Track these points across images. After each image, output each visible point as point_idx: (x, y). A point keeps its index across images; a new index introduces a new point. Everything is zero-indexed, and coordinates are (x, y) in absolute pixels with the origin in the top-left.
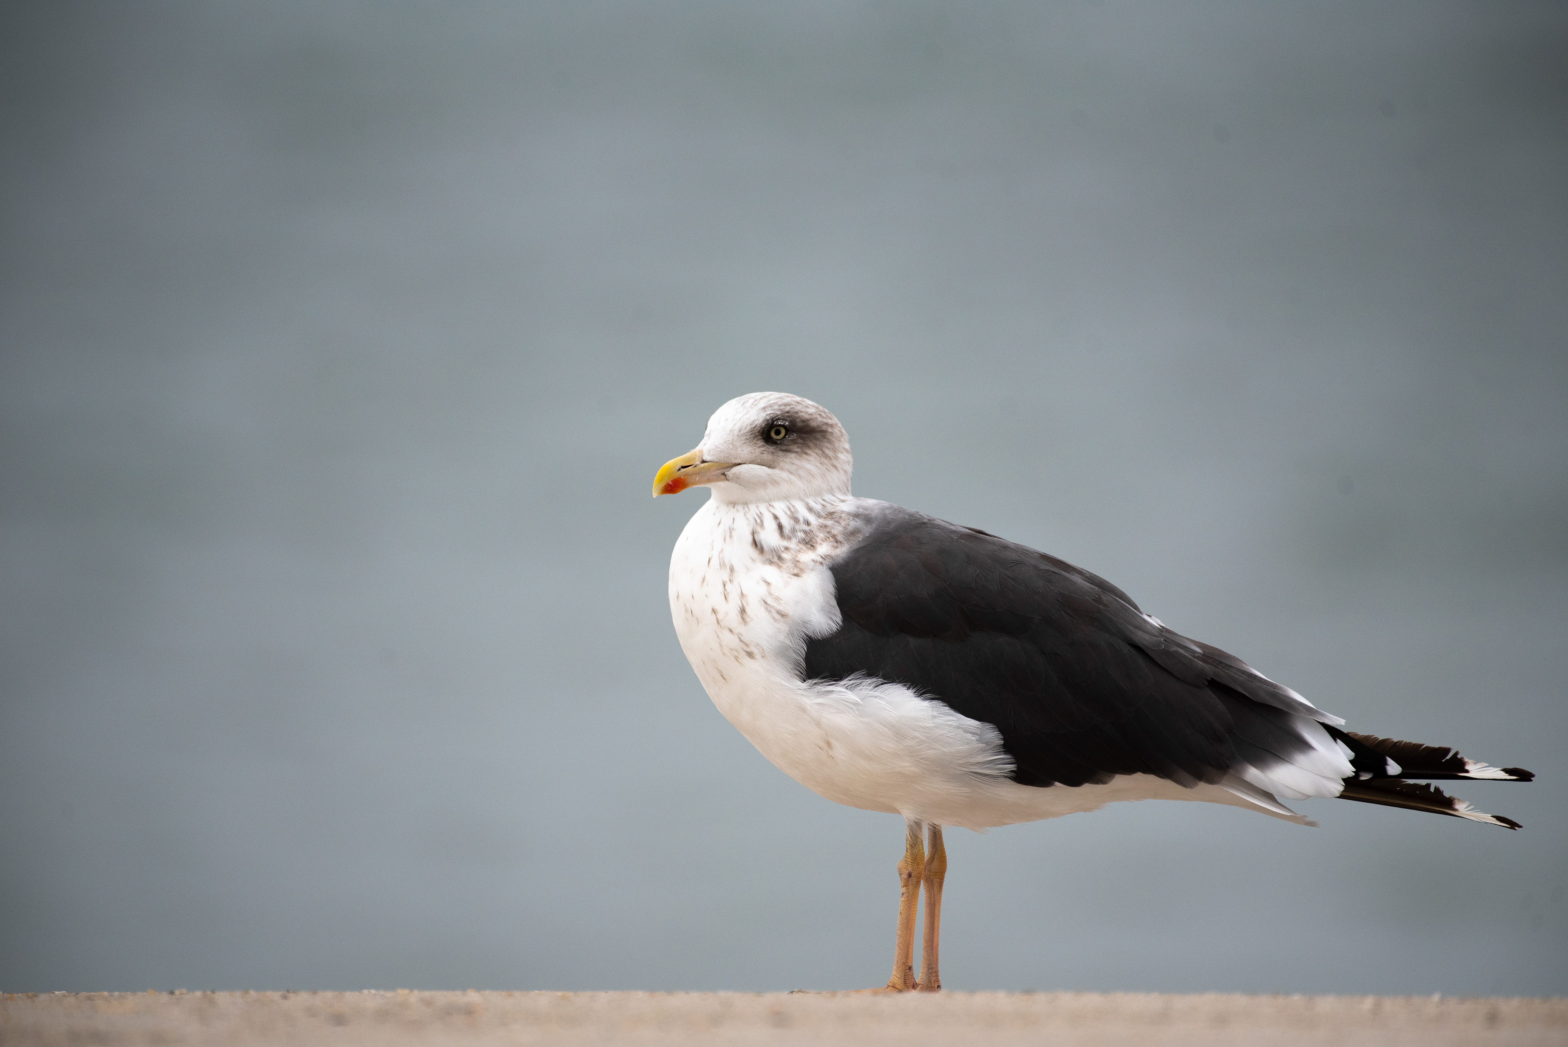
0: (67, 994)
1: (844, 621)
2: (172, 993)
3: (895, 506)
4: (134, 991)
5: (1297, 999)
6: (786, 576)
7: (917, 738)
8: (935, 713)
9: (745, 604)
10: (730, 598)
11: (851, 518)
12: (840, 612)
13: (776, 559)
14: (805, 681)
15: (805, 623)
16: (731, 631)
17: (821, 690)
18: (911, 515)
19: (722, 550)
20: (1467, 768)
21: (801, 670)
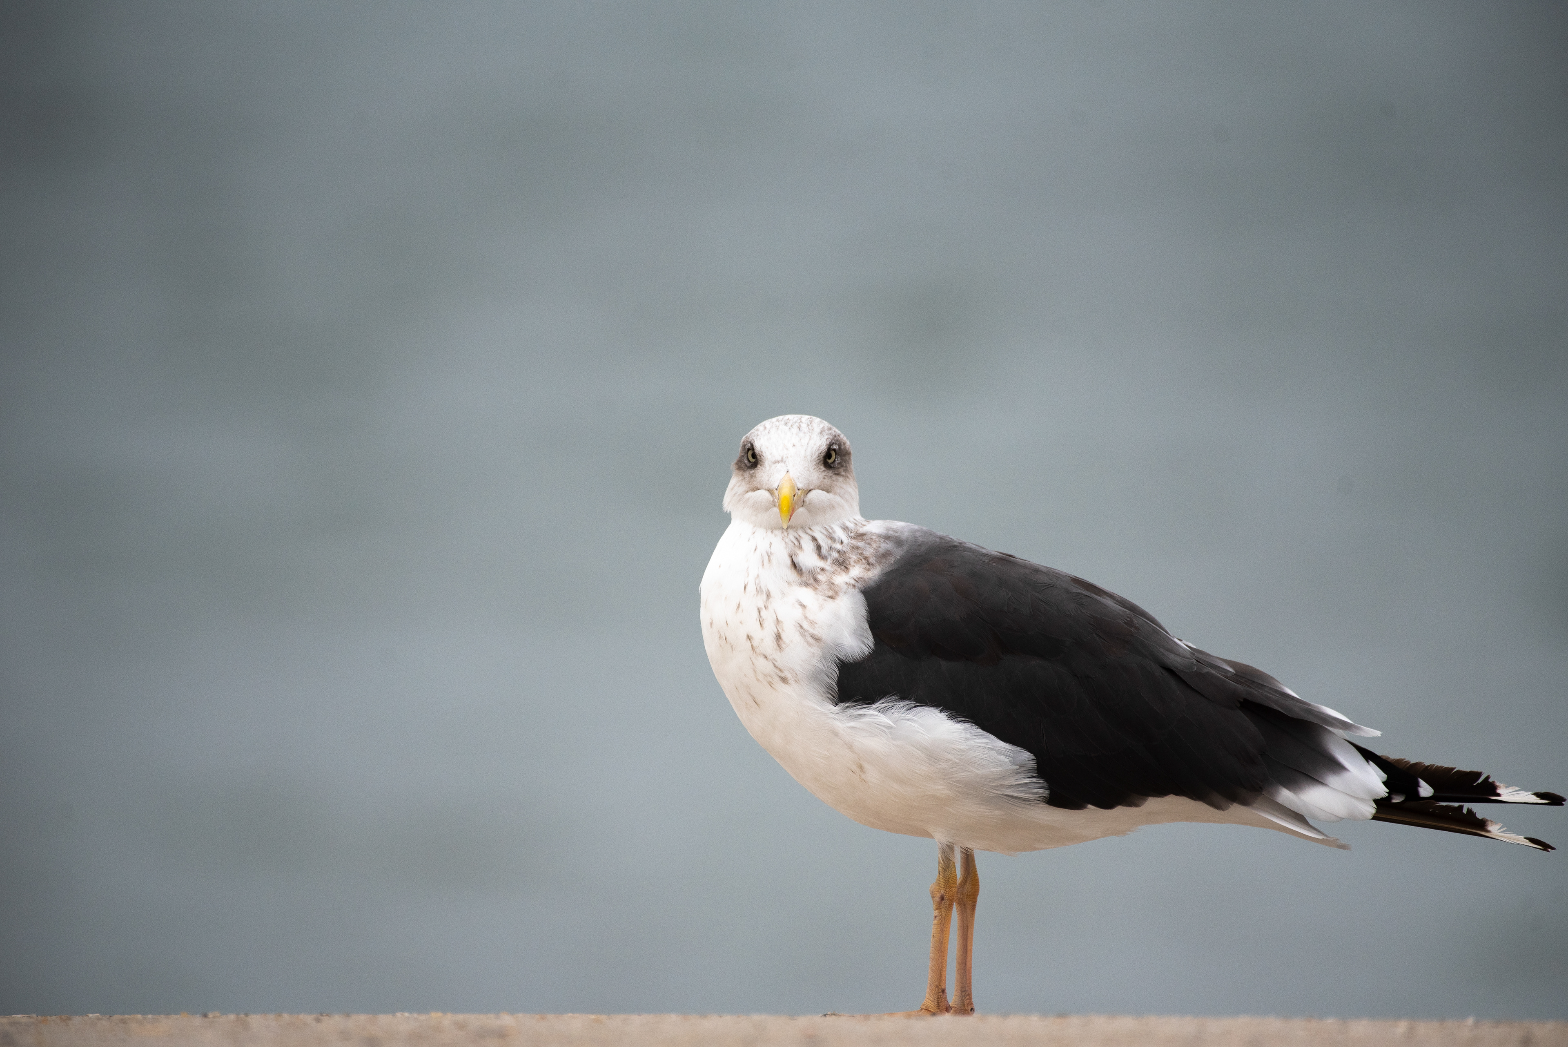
0: (100, 1017)
1: (877, 643)
2: (205, 1016)
3: (925, 529)
4: (167, 1013)
5: (1330, 1022)
6: (821, 598)
7: (950, 760)
8: (968, 736)
9: (780, 631)
10: (765, 625)
11: (882, 540)
12: (872, 636)
13: (811, 581)
14: (837, 705)
15: (838, 646)
16: (766, 657)
17: (853, 714)
18: (941, 538)
19: (758, 576)
20: (1499, 791)
21: (833, 694)
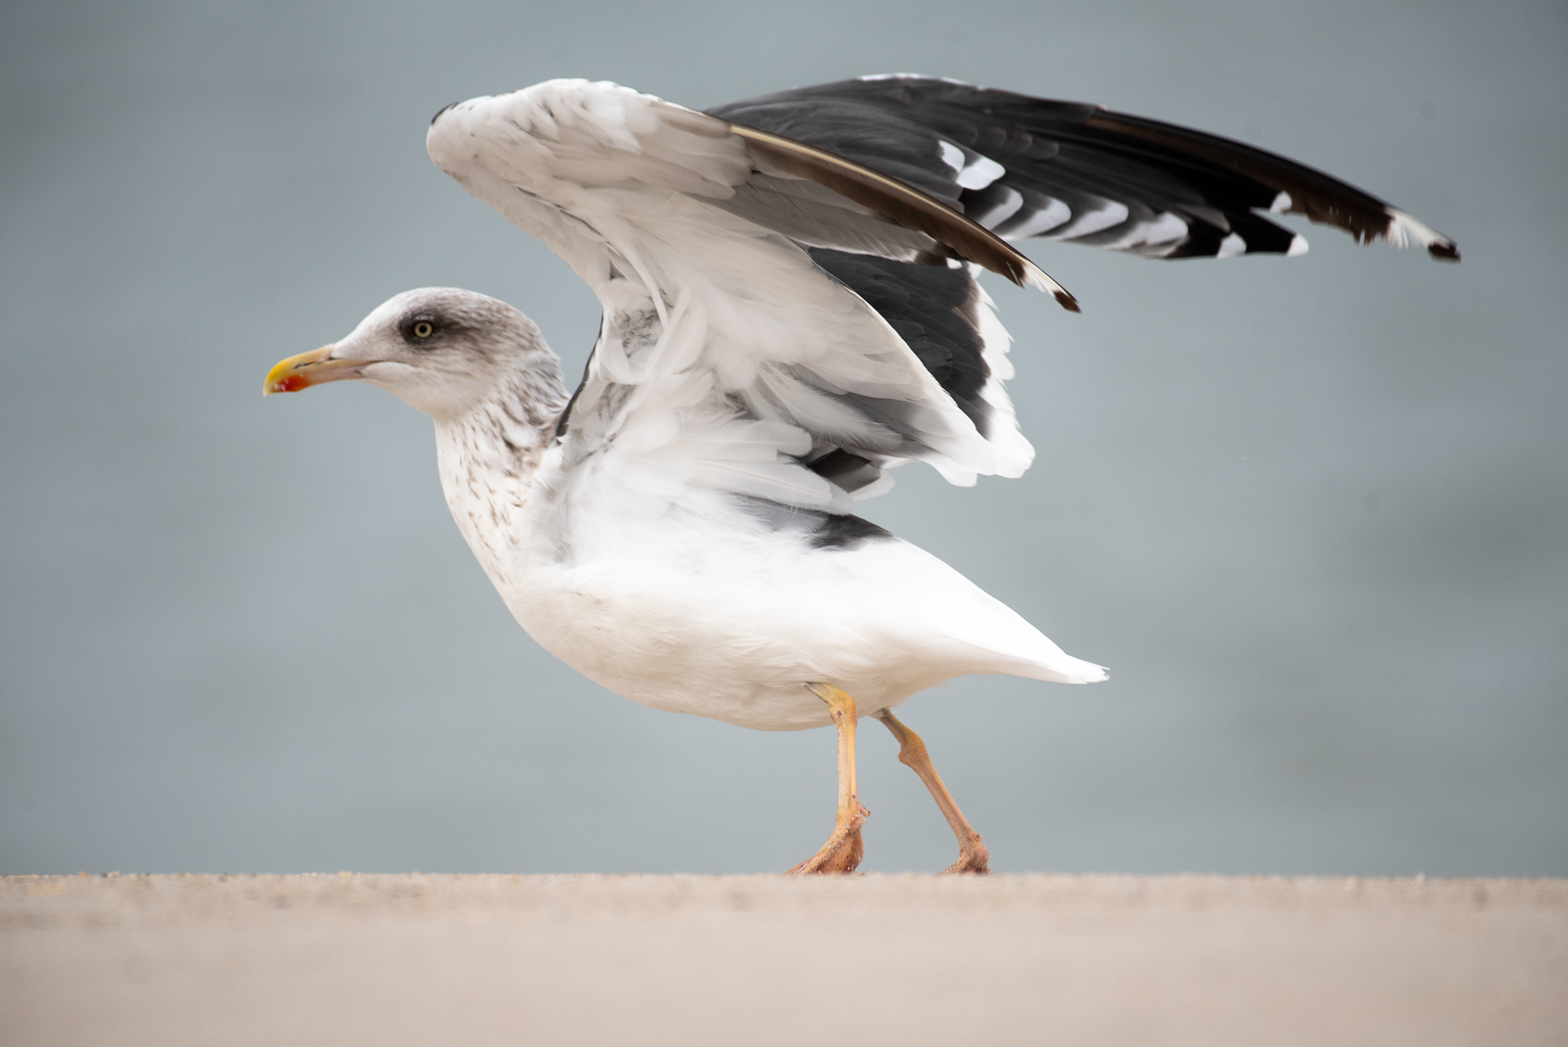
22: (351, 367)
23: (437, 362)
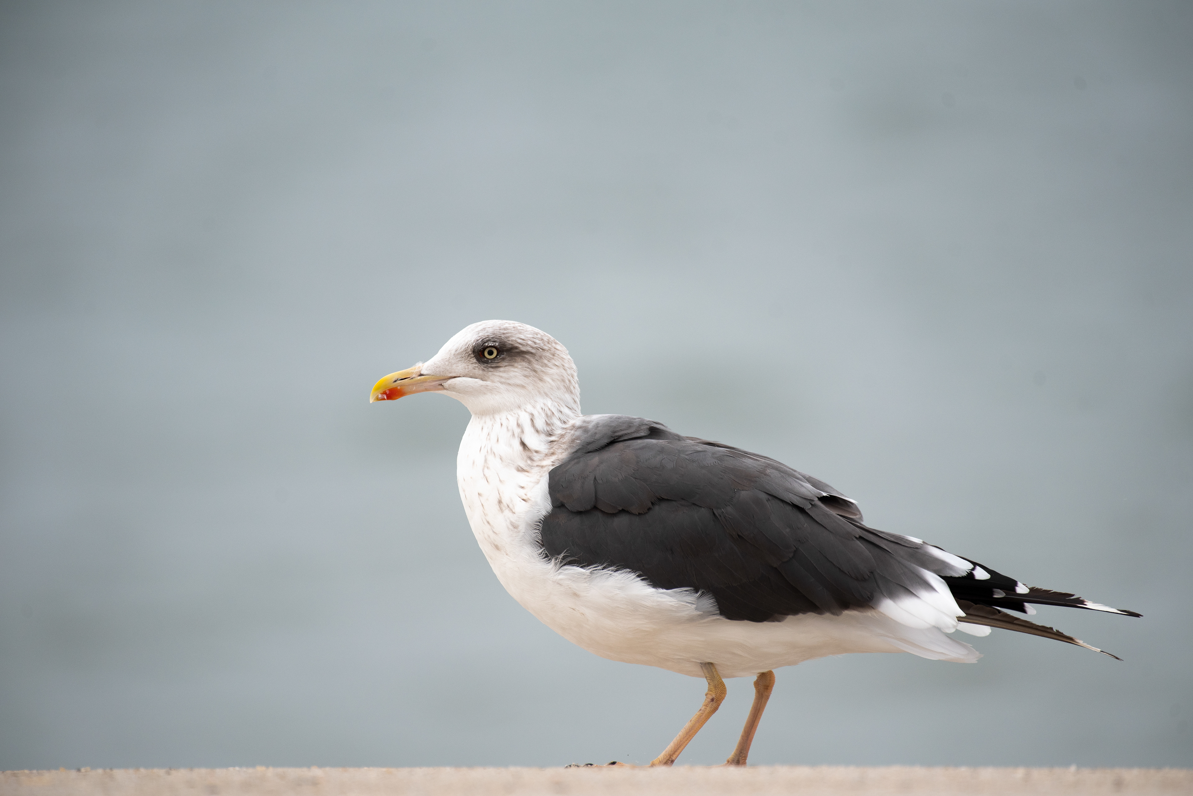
2: (79, 770)
22: (436, 381)
23: (501, 377)
